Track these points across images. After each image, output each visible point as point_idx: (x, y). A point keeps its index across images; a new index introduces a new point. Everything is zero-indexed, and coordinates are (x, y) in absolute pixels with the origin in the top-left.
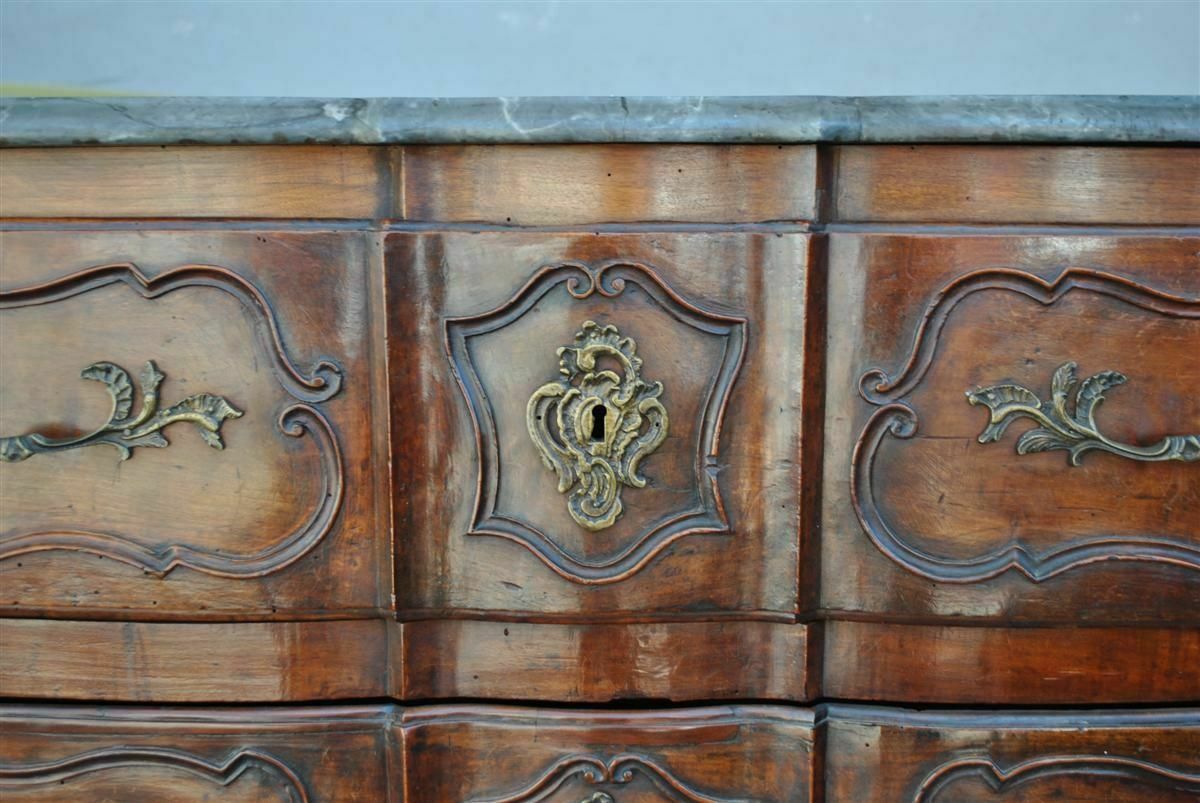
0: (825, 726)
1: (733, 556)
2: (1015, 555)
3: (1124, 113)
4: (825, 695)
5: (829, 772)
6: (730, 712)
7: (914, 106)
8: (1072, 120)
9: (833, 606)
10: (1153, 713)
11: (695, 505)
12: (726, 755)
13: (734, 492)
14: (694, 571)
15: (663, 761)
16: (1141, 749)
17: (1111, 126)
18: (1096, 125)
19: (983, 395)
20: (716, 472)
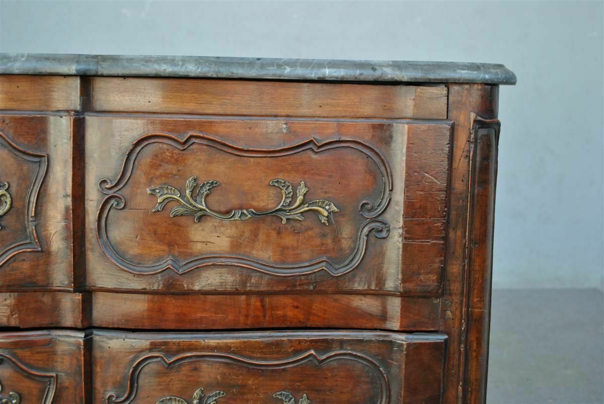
0: (91, 339)
1: (44, 262)
2: (170, 262)
3: (215, 65)
4: (93, 325)
5: (94, 360)
6: (48, 333)
7: (122, 59)
8: (191, 67)
9: (92, 285)
10: (238, 333)
11: (26, 239)
12: (45, 352)
13: (43, 233)
14: (25, 269)
15: (14, 355)
16: (232, 349)
17: (208, 71)
18: (201, 70)
19: (154, 190)
20: (34, 224)
